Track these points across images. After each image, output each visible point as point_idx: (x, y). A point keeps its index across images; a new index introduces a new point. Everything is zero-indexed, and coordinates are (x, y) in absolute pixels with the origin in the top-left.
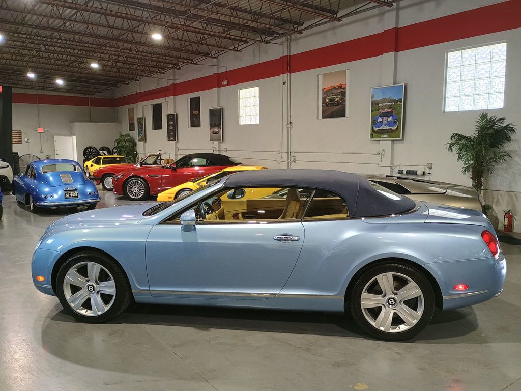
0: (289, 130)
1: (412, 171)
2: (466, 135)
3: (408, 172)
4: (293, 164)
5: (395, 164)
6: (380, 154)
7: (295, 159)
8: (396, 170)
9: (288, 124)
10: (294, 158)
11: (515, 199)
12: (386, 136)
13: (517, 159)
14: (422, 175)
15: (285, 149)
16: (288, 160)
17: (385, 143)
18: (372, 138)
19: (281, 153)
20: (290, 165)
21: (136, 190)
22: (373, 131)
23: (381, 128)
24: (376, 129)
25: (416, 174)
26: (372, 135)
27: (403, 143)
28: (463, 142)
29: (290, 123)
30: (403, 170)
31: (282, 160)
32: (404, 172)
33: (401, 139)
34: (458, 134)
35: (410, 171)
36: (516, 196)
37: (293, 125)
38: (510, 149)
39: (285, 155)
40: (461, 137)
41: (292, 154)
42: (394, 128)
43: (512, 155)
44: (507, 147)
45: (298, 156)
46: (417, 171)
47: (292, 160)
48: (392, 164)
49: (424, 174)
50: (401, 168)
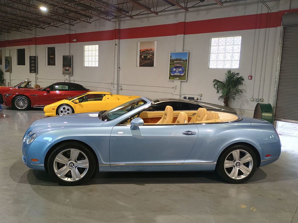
0: (118, 72)
1: (191, 97)
2: (220, 81)
3: (189, 98)
4: (120, 91)
5: (182, 94)
6: (174, 88)
7: (122, 88)
8: (183, 97)
9: (118, 68)
11: (243, 112)
12: (178, 78)
13: (244, 93)
14: (197, 100)
15: (116, 82)
16: (117, 88)
17: (177, 82)
18: (169, 79)
19: (113, 85)
21: (21, 104)
22: (170, 75)
23: (175, 74)
24: (172, 75)
25: (194, 99)
26: (170, 77)
27: (187, 83)
28: (218, 84)
29: (119, 68)
31: (114, 88)
32: (187, 98)
33: (186, 80)
34: (217, 80)
37: (121, 69)
38: (242, 88)
39: (116, 86)
40: (218, 81)
41: (120, 85)
42: (182, 75)
43: (243, 91)
44: (240, 87)
45: (124, 87)
46: (194, 98)
47: (120, 89)
48: (180, 94)
49: (198, 99)
50: (185, 96)
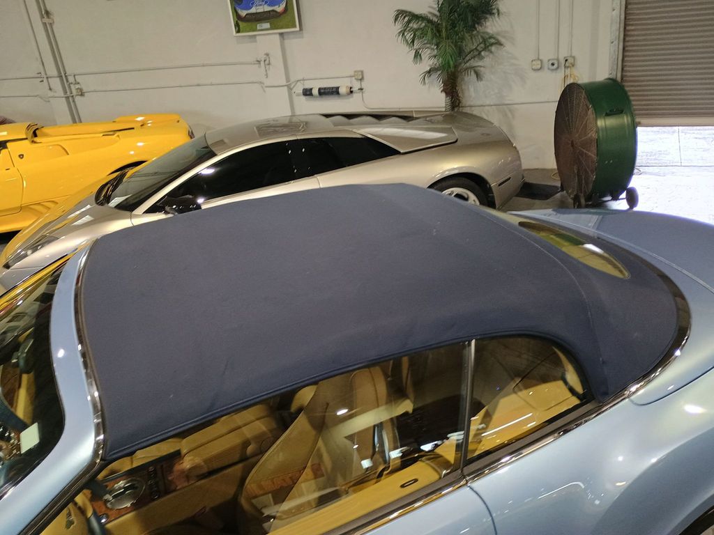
0: (48, 28)
1: (329, 88)
2: (417, 11)
3: (322, 92)
4: (78, 99)
5: (293, 79)
6: (262, 63)
7: (81, 90)
8: (298, 89)
9: (42, 17)
10: (77, 86)
11: (509, 115)
12: (267, 25)
13: (508, 47)
14: (348, 94)
15: (52, 71)
16: (65, 92)
17: (267, 40)
18: (238, 31)
19: (45, 80)
20: (74, 101)
22: (239, 18)
23: (253, 10)
24: (243, 13)
25: (338, 93)
26: (237, 25)
27: (303, 37)
28: (414, 25)
29: (47, 13)
30: (311, 89)
31: (50, 94)
32: (315, 92)
33: (298, 29)
34: (405, 12)
35: (325, 88)
36: (510, 111)
37: (57, 18)
38: (494, 29)
39: (56, 83)
41: (71, 79)
42: (280, 8)
43: (502, 40)
44: (492, 26)
45: (86, 83)
46: (338, 88)
47: (74, 92)
48: (288, 79)
49: (351, 92)
50: (308, 86)
